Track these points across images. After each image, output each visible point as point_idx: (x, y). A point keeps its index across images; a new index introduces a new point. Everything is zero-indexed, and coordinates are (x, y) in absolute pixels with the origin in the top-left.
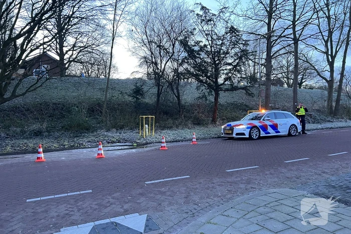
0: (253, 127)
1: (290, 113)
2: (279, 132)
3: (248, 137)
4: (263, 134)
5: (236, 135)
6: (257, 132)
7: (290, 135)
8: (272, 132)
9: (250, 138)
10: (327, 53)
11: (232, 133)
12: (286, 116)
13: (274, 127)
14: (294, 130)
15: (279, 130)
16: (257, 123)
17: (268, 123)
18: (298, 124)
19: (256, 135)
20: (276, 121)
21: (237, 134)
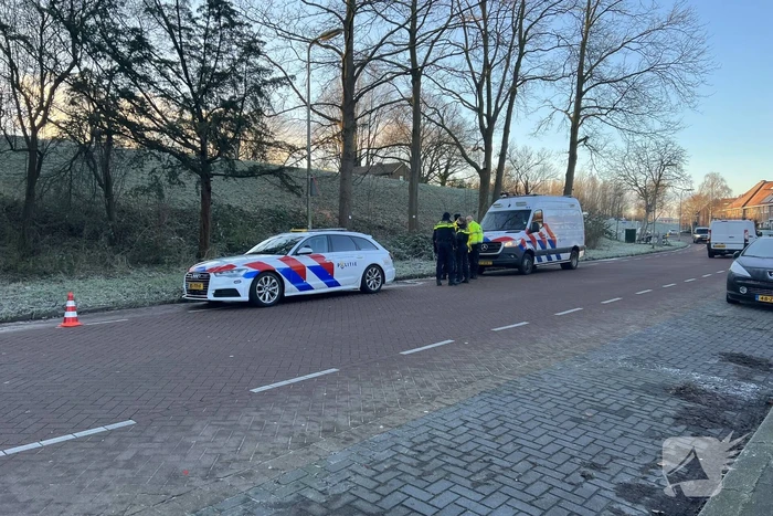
0: (262, 273)
1: (369, 238)
2: (337, 284)
3: (246, 298)
4: (291, 290)
5: (215, 295)
6: (274, 284)
7: (364, 290)
8: (317, 285)
9: (253, 303)
10: (479, 110)
11: (205, 292)
12: (357, 245)
13: (325, 272)
14: (377, 279)
15: (336, 278)
16: (275, 262)
17: (308, 262)
18: (386, 263)
19: (272, 295)
20: (329, 257)
21: (218, 293)
